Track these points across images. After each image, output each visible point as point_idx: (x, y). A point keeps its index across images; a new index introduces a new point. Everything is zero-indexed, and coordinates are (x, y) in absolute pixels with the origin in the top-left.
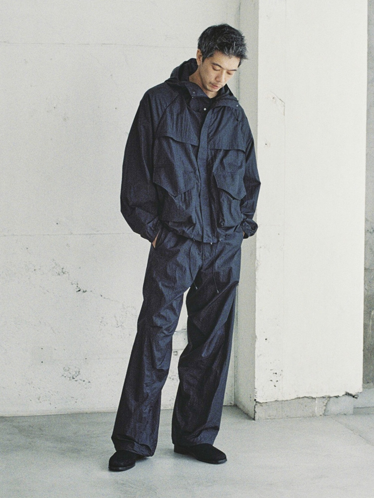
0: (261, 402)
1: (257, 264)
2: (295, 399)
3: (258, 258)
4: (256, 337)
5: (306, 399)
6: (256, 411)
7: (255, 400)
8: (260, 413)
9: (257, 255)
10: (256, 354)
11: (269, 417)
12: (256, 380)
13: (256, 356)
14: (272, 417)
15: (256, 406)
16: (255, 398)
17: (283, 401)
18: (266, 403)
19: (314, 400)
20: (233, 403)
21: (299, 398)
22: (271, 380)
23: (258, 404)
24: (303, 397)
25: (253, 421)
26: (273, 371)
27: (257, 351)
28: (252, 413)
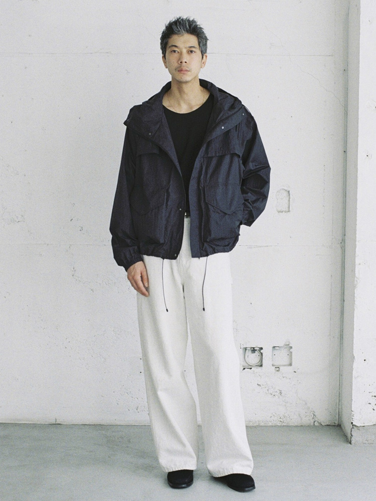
0: (358, 425)
1: (357, 281)
3: (357, 275)
4: (354, 357)
6: (353, 434)
7: (352, 423)
8: (356, 437)
9: (356, 272)
10: (353, 376)
11: (366, 442)
12: (353, 402)
13: (353, 377)
14: (370, 441)
15: (353, 430)
16: (352, 421)
18: (364, 426)
20: (337, 422)
22: (370, 404)
23: (355, 427)
25: (350, 445)
26: (371, 394)
27: (354, 373)
28: (349, 435)
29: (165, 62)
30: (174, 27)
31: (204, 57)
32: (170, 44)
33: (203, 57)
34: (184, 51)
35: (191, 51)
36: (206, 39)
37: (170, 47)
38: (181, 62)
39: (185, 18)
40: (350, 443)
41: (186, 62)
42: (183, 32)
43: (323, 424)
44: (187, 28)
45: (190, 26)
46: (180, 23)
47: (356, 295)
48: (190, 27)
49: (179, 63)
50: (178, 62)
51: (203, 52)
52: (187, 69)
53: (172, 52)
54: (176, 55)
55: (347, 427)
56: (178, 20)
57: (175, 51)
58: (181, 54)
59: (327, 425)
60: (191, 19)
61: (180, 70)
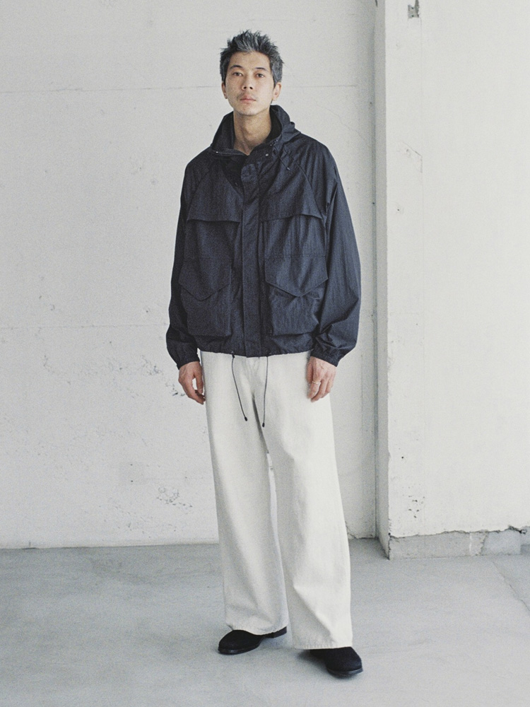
0: (397, 536)
2: (442, 533)
4: (389, 454)
5: (456, 533)
6: (391, 548)
7: (389, 534)
8: (395, 550)
9: (388, 352)
10: (389, 477)
11: (408, 556)
12: (390, 508)
13: (389, 479)
14: (412, 556)
15: (391, 542)
16: (389, 532)
17: (426, 535)
18: (404, 538)
19: (467, 535)
20: (374, 535)
21: (448, 532)
22: (410, 510)
23: (393, 539)
24: (452, 532)
25: (388, 560)
26: (412, 498)
27: (390, 473)
28: (387, 550)
29: (224, 91)
30: (239, 42)
31: (277, 86)
32: (232, 64)
33: (275, 86)
34: (251, 73)
35: (260, 75)
36: (281, 62)
37: (231, 68)
38: (245, 88)
39: (253, 32)
40: (388, 558)
41: (251, 88)
42: (250, 48)
43: (357, 537)
44: (255, 44)
45: (260, 42)
46: (246, 38)
47: (389, 379)
48: (259, 44)
49: (243, 88)
50: (241, 87)
51: (277, 79)
52: (253, 97)
53: (234, 74)
54: (238, 79)
55: (385, 539)
56: (244, 34)
57: (237, 74)
58: (245, 77)
59: (362, 538)
60: (262, 35)
61: (243, 98)
